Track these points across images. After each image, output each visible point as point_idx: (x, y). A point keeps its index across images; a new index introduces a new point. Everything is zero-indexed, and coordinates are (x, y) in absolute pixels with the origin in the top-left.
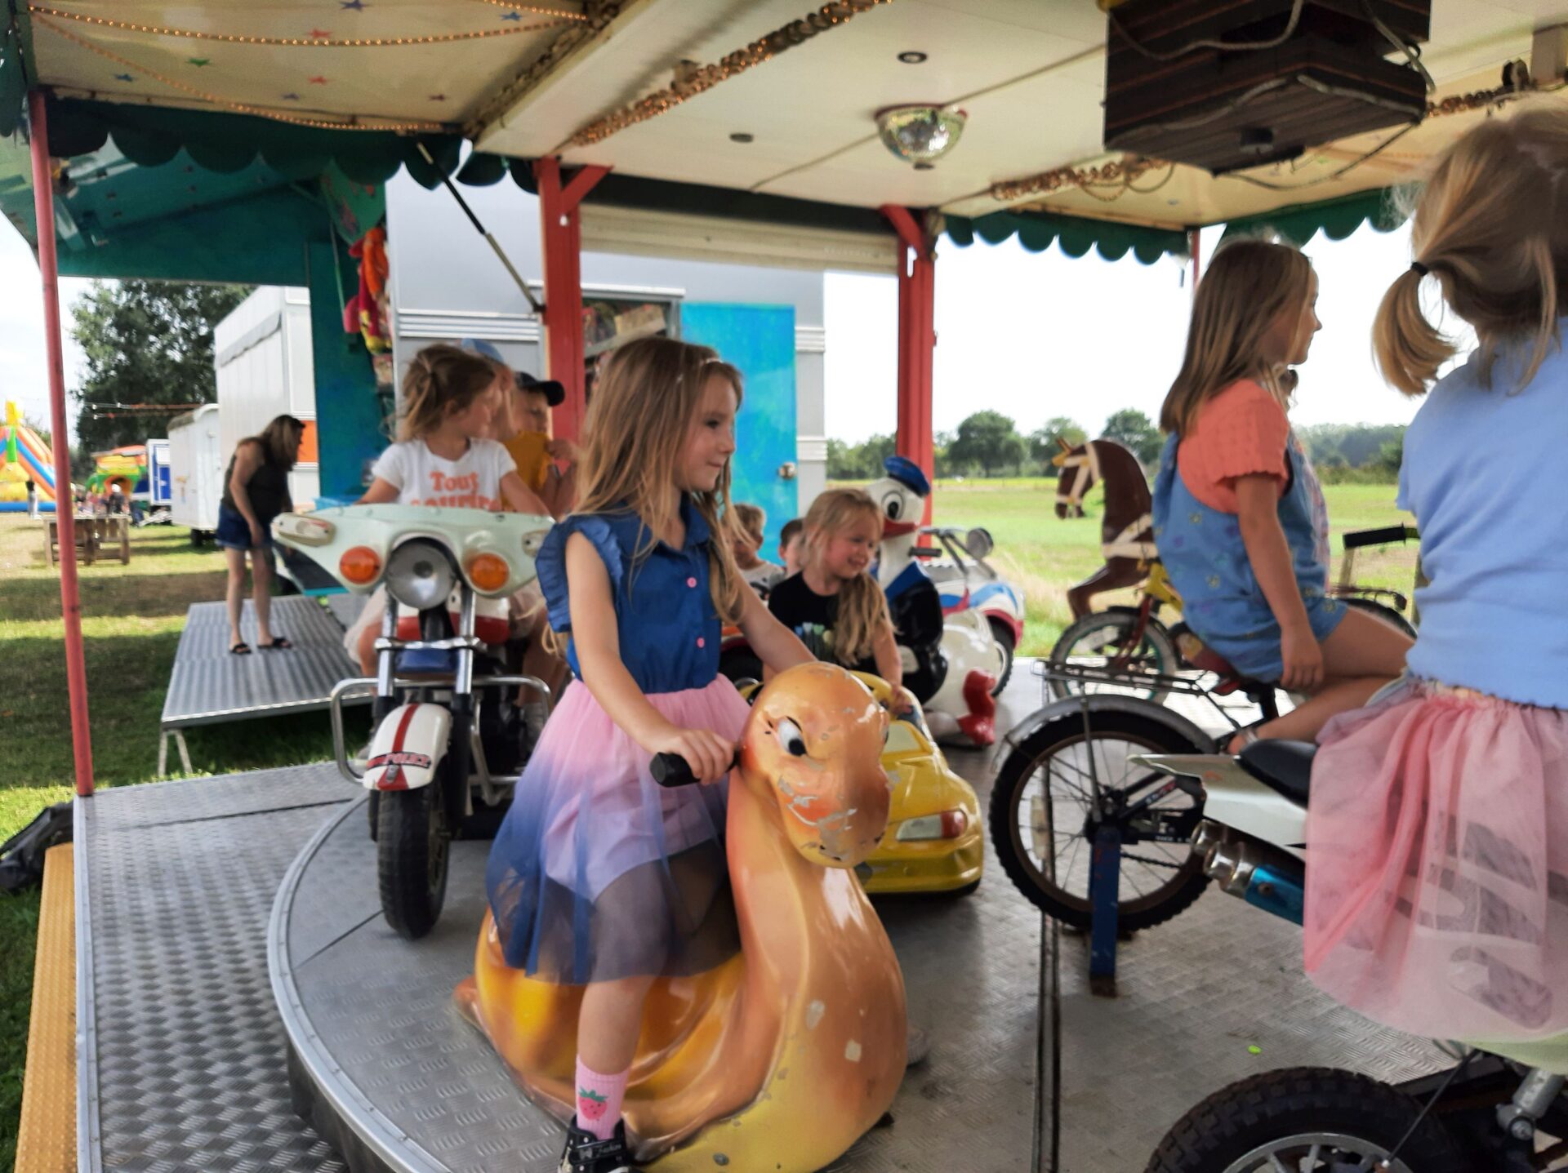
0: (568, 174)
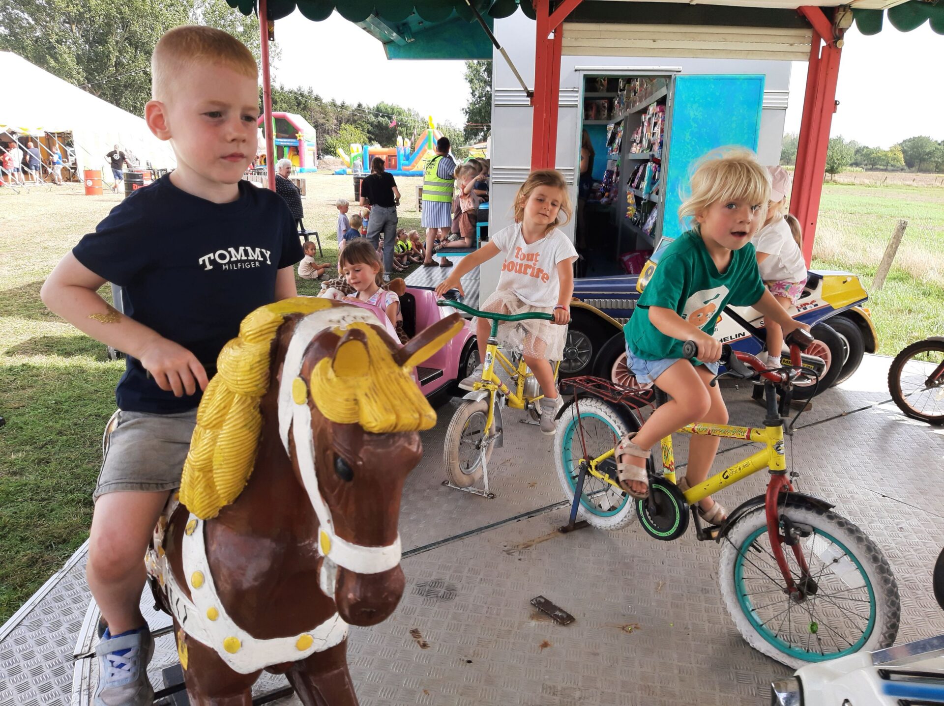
0: (554, 4)
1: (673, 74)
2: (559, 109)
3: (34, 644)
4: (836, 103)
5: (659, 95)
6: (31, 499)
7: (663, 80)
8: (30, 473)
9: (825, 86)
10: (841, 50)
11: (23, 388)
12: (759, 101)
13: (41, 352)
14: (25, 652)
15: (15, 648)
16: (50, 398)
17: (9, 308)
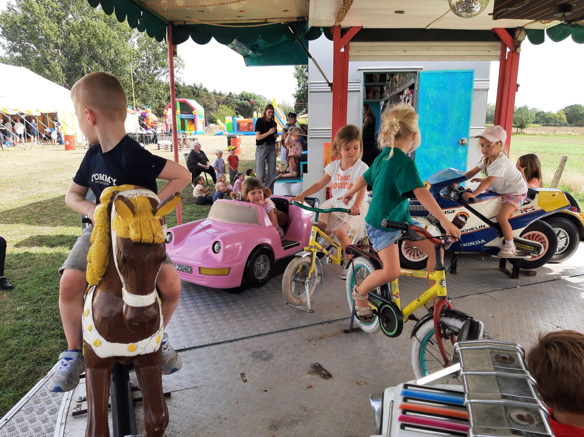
0: (344, 31)
1: (418, 71)
2: (348, 93)
3: (28, 422)
4: (518, 86)
5: (410, 83)
6: (29, 334)
7: (412, 74)
8: (28, 318)
9: (510, 76)
10: (519, 53)
11: (25, 267)
12: (471, 85)
13: (36, 245)
14: (22, 427)
15: (17, 425)
16: (41, 272)
17: (18, 218)
